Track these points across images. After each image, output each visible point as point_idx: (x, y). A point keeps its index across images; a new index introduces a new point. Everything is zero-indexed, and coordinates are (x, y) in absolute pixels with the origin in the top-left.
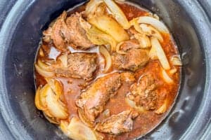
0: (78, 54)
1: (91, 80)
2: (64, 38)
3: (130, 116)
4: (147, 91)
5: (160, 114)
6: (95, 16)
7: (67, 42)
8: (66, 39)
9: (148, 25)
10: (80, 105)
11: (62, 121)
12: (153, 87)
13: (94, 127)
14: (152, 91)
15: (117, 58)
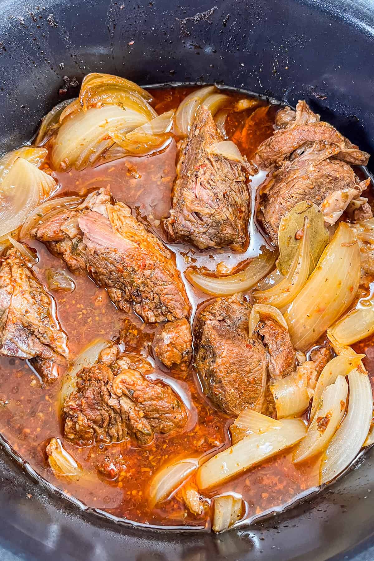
0: (245, 195)
1: (166, 233)
2: (290, 157)
3: (47, 353)
4: (126, 404)
5: (46, 456)
6: (360, 244)
7: (277, 167)
8: (287, 163)
9: (346, 407)
10: (91, 200)
11: (45, 151)
12: (142, 425)
13: (19, 241)
14: (127, 422)
15: (235, 307)
